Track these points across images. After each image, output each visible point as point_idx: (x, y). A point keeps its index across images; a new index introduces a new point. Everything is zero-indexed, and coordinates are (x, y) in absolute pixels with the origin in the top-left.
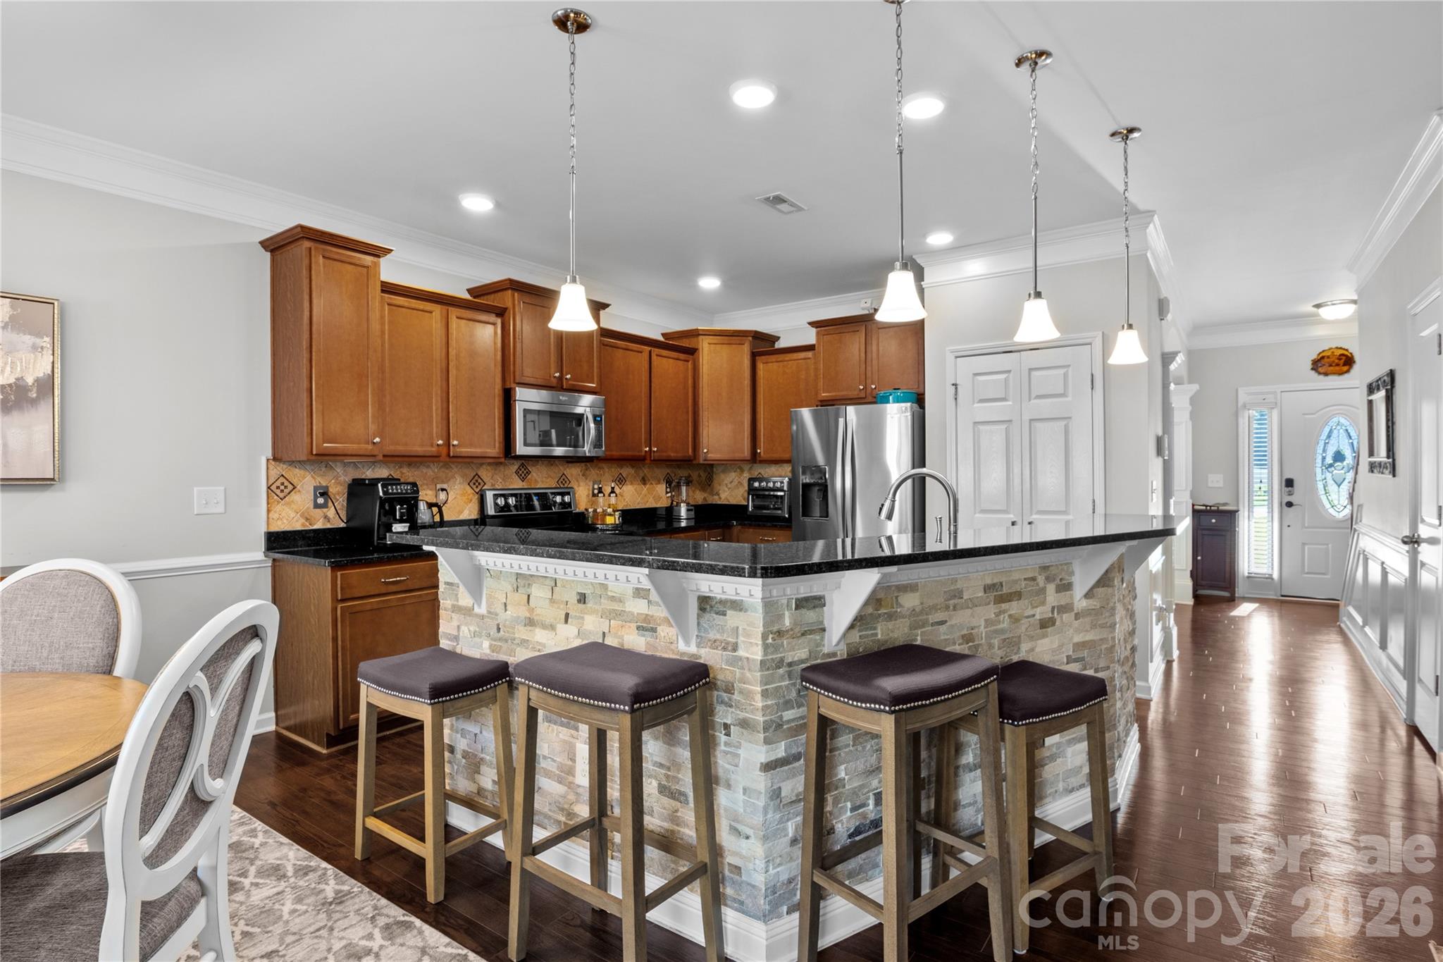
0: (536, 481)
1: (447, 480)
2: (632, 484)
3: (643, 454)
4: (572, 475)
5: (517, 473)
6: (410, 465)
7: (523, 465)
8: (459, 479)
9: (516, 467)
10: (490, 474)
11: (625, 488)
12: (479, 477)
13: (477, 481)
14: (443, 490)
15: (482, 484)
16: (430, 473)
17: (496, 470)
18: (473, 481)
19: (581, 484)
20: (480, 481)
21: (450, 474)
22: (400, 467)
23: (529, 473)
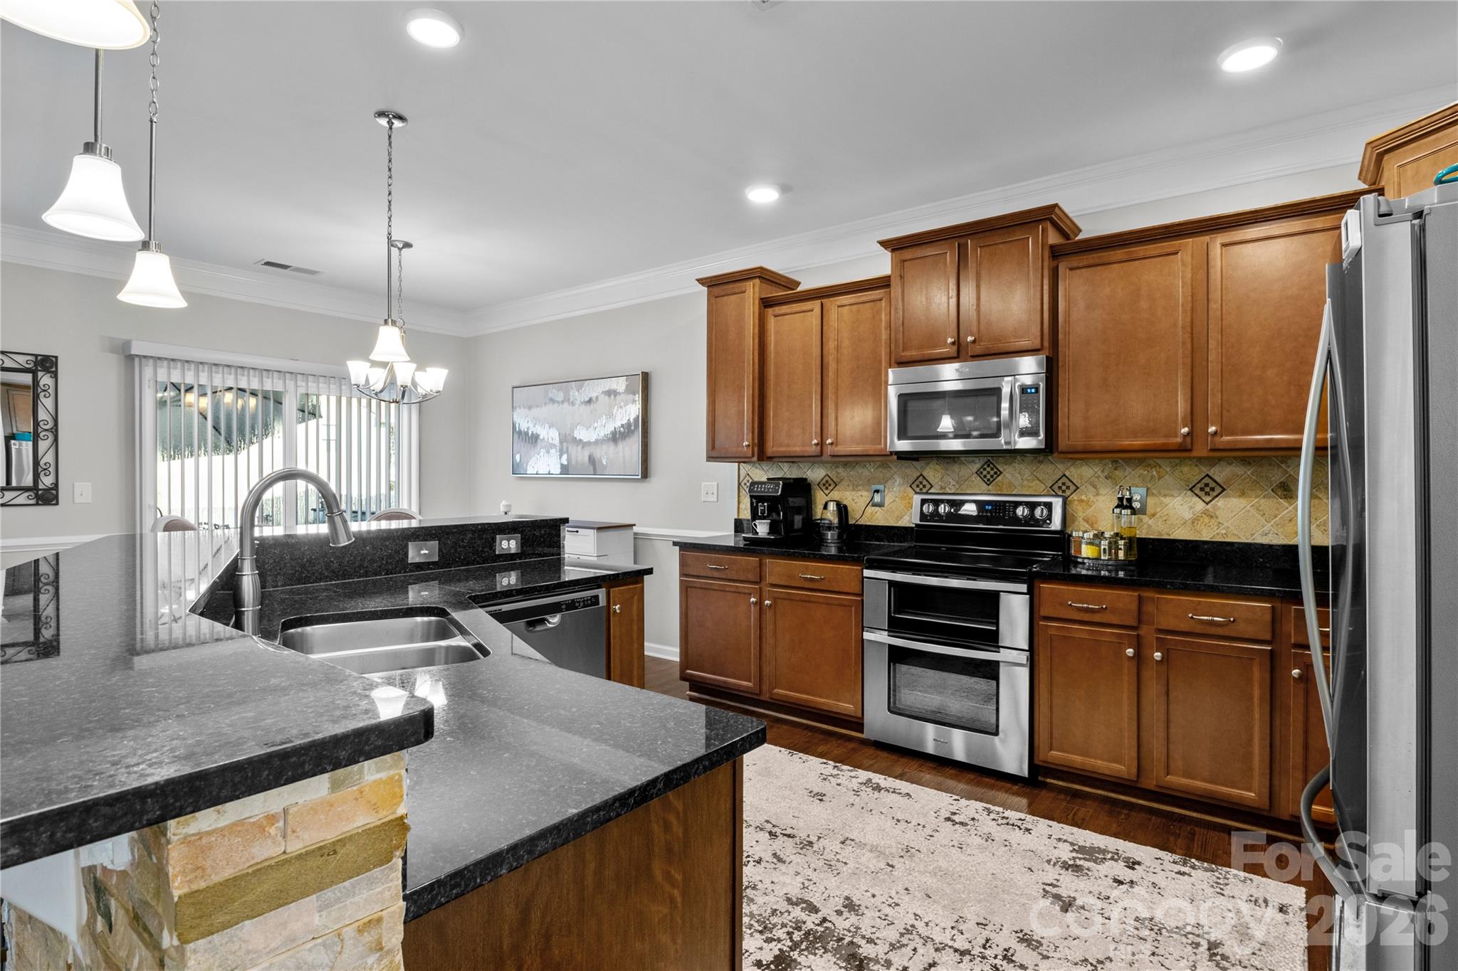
0: (1011, 485)
1: (885, 481)
2: (1243, 494)
3: (1179, 440)
4: (1081, 477)
5: (978, 473)
6: (845, 465)
7: (988, 463)
8: (898, 480)
9: (978, 466)
10: (939, 475)
11: (1220, 502)
12: (924, 478)
13: (921, 483)
14: (877, 491)
15: (928, 486)
16: (866, 473)
17: (946, 469)
18: (917, 483)
19: (1102, 491)
20: (925, 482)
21: (888, 475)
22: (837, 467)
23: (999, 473)
